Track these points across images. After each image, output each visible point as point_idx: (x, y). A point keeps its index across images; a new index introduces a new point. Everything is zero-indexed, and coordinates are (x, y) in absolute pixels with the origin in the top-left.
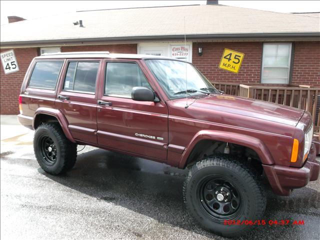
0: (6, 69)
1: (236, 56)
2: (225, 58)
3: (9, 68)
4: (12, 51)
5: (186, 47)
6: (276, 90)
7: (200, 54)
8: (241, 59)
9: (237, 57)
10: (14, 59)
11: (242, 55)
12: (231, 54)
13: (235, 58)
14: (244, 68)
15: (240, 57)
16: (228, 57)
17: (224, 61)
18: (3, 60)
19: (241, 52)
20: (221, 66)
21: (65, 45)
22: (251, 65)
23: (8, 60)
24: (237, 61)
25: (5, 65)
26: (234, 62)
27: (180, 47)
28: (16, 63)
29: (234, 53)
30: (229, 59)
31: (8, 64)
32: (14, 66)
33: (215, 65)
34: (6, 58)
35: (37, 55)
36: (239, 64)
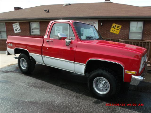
0: (15, 31)
1: (118, 26)
2: (113, 27)
3: (17, 31)
4: (18, 23)
5: (96, 22)
6: (135, 42)
7: (102, 26)
8: (120, 28)
9: (118, 27)
11: (121, 26)
12: (115, 26)
13: (117, 27)
14: (121, 32)
15: (120, 27)
16: (114, 27)
17: (112, 29)
18: (14, 27)
20: (111, 31)
21: (42, 21)
22: (125, 31)
25: (15, 29)
26: (117, 29)
27: (92, 22)
28: (19, 28)
29: (117, 25)
30: (115, 28)
32: (19, 30)
33: (108, 31)
34: (15, 26)
35: (29, 25)
36: (119, 30)
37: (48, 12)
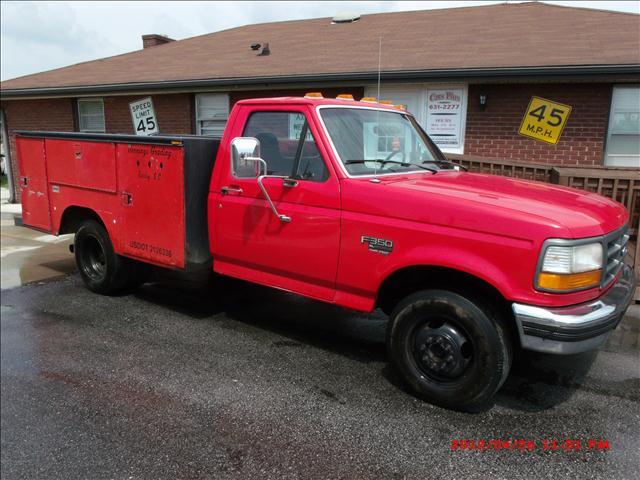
0: (139, 129)
1: (554, 110)
2: (532, 114)
3: (144, 128)
4: (149, 100)
5: (457, 93)
6: (628, 182)
7: (483, 107)
8: (564, 117)
9: (556, 113)
10: (152, 114)
11: (566, 110)
12: (543, 108)
13: (552, 115)
14: (568, 134)
15: (562, 112)
16: (538, 113)
17: (529, 120)
18: (134, 114)
19: (565, 102)
20: (524, 130)
21: (236, 89)
22: (585, 130)
23: (143, 114)
24: (555, 120)
25: (136, 123)
26: (549, 123)
27: (443, 92)
28: (153, 120)
29: (550, 106)
30: (541, 117)
31: (142, 122)
32: (151, 125)
33: (511, 129)
34: (140, 111)
35: (188, 107)
36: (561, 126)
37: (266, 52)
